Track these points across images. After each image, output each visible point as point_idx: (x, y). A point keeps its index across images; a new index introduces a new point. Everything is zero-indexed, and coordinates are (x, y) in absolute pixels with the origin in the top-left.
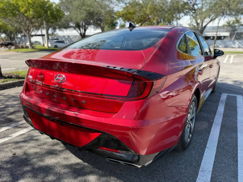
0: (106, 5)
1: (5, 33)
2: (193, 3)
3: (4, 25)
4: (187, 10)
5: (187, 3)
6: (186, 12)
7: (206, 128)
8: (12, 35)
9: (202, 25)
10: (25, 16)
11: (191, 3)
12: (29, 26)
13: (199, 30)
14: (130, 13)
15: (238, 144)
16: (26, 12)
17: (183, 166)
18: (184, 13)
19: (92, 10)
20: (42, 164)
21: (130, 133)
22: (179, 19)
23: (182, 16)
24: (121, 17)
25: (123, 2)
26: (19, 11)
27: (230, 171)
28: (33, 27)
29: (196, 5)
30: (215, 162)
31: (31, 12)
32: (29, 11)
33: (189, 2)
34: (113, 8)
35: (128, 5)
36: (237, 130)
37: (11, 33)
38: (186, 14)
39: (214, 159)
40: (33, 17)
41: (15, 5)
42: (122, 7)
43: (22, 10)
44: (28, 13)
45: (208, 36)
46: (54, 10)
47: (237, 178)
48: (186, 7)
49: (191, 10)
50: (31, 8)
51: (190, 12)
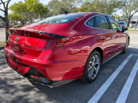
0: (71, 5)
1: (20, 21)
2: (124, 2)
3: (20, 17)
4: (121, 6)
5: (121, 2)
6: (120, 7)
7: (110, 73)
8: (24, 22)
9: (130, 15)
10: (29, 12)
11: (123, 2)
12: (31, 17)
13: (128, 18)
14: (85, 9)
15: (126, 83)
16: (30, 9)
17: (86, 92)
18: (119, 8)
19: (63, 7)
20: (12, 84)
21: (46, 69)
22: (116, 11)
23: (118, 10)
24: (80, 11)
25: (81, 2)
26: (26, 9)
27: (113, 97)
28: (33, 17)
29: (126, 3)
30: (106, 91)
31: (32, 10)
32: (31, 9)
33: (122, 1)
34: (76, 6)
35: (84, 4)
36: (129, 75)
37: (23, 21)
38: (120, 8)
39: (106, 90)
40: (33, 12)
41: (25, 6)
42: (80, 5)
43: (28, 9)
44: (31, 10)
45: (135, 21)
46: (44, 8)
47: (116, 101)
48: (120, 4)
49: (123, 6)
50: (32, 7)
51: (122, 7)
